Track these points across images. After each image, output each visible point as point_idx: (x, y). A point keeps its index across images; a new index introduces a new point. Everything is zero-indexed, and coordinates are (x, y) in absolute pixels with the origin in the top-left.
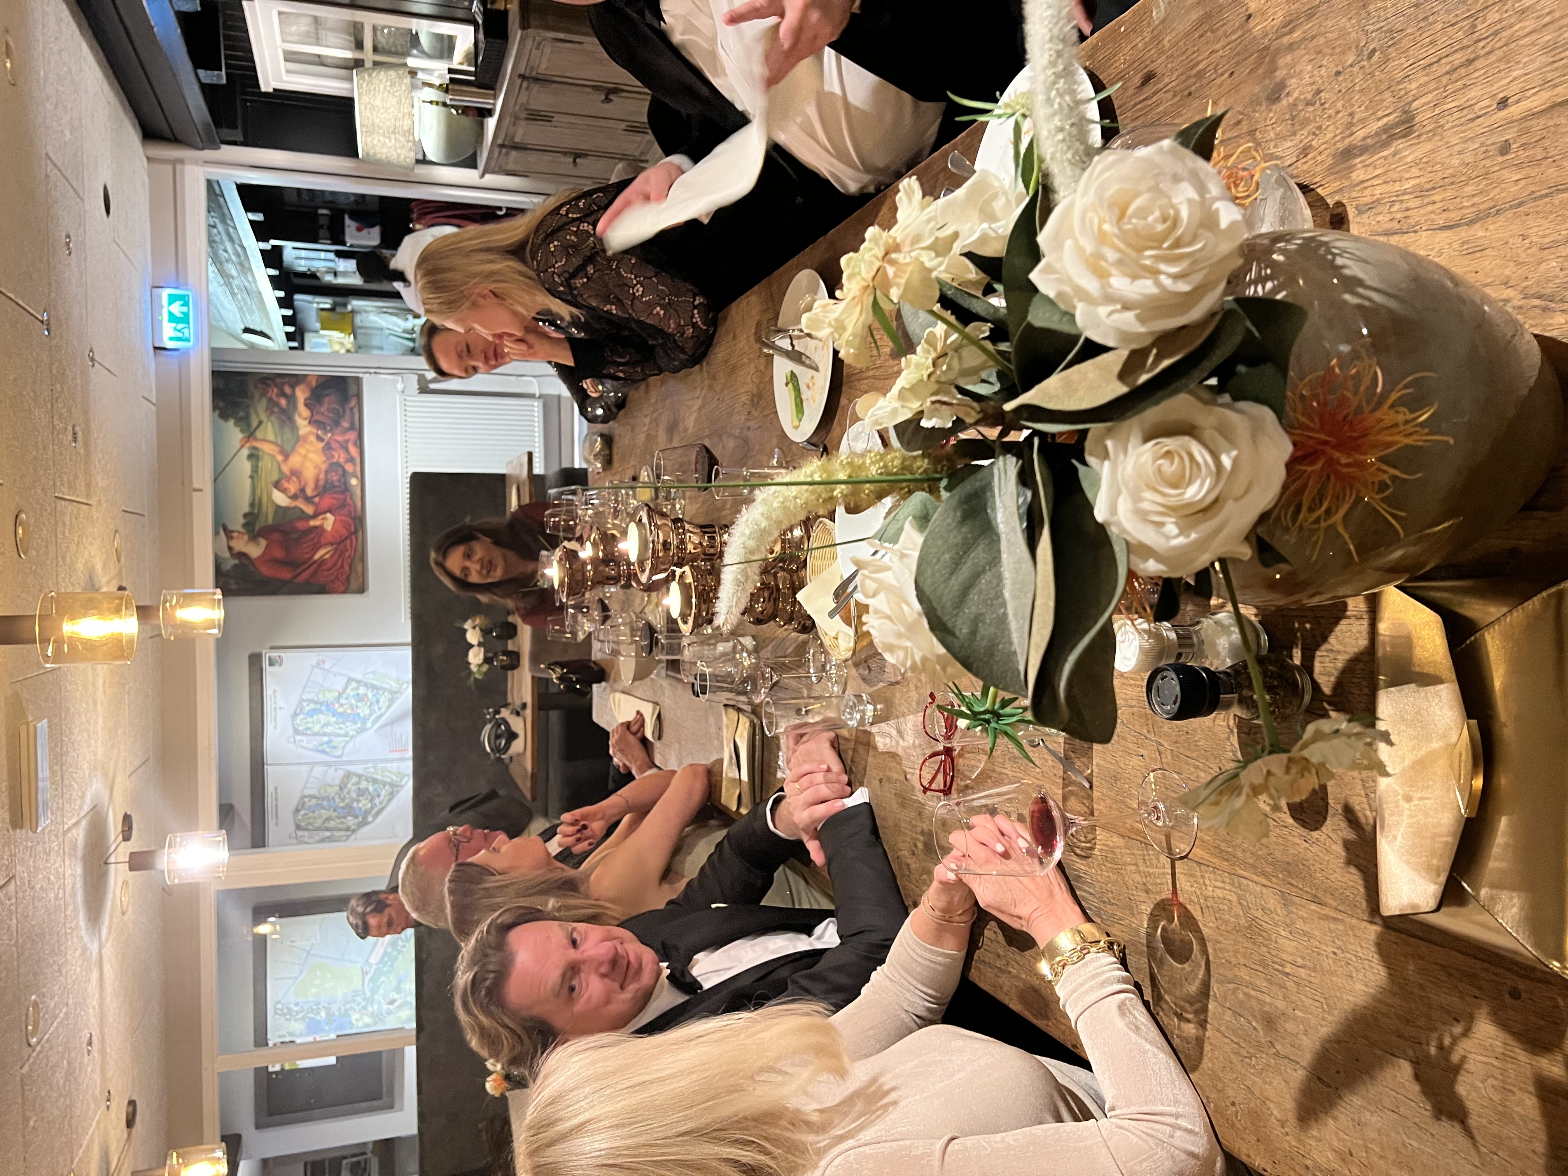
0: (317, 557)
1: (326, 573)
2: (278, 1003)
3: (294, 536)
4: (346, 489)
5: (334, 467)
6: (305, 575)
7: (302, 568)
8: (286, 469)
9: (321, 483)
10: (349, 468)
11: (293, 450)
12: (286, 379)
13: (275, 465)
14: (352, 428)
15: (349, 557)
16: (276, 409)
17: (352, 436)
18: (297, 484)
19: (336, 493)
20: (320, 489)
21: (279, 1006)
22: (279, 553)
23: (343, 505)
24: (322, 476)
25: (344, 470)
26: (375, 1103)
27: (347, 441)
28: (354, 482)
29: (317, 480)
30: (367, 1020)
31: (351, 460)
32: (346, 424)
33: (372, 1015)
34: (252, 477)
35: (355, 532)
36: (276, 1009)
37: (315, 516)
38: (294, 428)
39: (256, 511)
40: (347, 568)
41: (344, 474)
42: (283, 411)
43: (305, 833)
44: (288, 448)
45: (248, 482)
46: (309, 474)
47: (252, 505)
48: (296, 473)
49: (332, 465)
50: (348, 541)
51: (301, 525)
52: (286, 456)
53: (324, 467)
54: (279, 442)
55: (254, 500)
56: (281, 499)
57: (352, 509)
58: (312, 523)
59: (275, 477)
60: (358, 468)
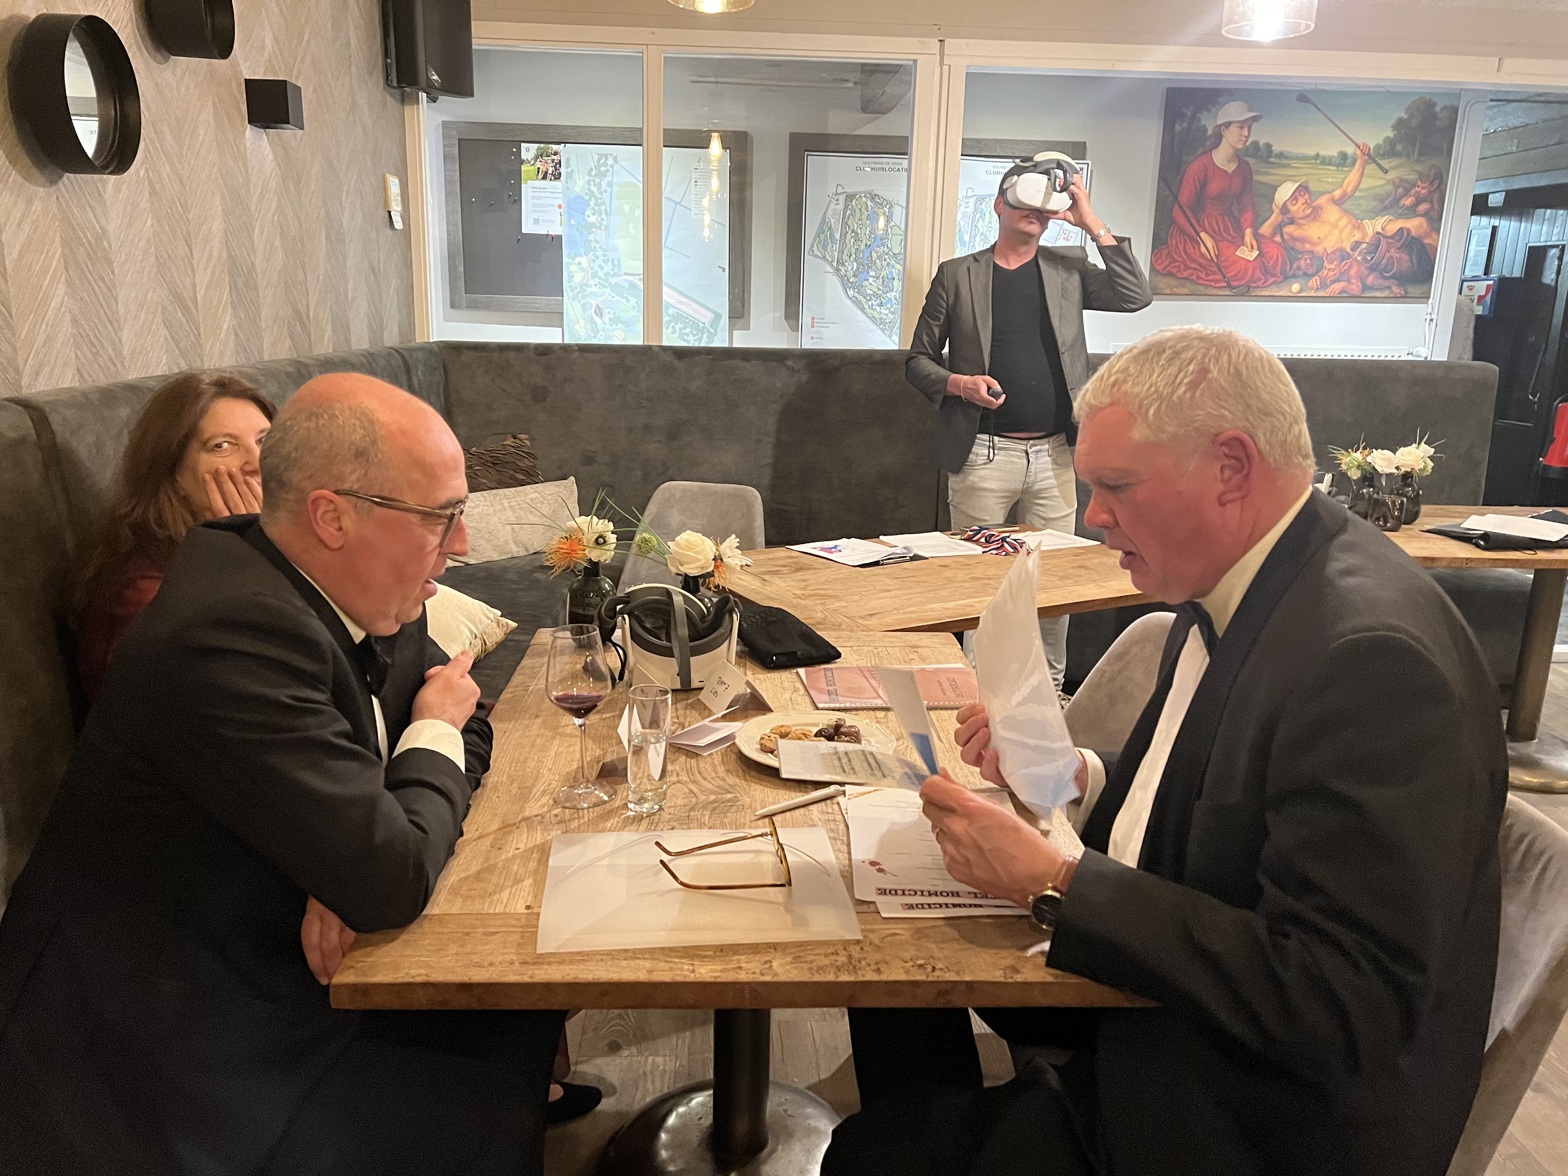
0: (1203, 235)
1: (1181, 246)
2: (615, 159)
3: (1234, 208)
4: (1287, 278)
5: (1318, 262)
6: (1182, 221)
7: (1190, 215)
8: (1322, 200)
9: (1298, 245)
10: (1314, 281)
11: (1345, 212)
12: (1436, 207)
13: (1329, 187)
14: (1365, 288)
15: (1198, 276)
16: (1400, 190)
17: (1355, 287)
18: (1301, 215)
19: (1284, 264)
20: (1291, 244)
21: (610, 162)
22: (1213, 188)
23: (1267, 273)
24: (1308, 246)
25: (1314, 275)
26: (462, 284)
27: (1349, 281)
28: (1296, 287)
29: (1303, 240)
30: (578, 278)
31: (1323, 285)
32: (1370, 280)
33: (584, 285)
34: (1317, 156)
35: (1229, 287)
36: (606, 156)
37: (1256, 235)
38: (1375, 214)
39: (1272, 160)
40: (1186, 274)
41: (1307, 276)
42: (1397, 200)
43: (841, 206)
44: (1348, 205)
45: (1313, 153)
46: (1313, 231)
47: (1281, 155)
48: (1315, 214)
49: (1321, 259)
50: (1219, 277)
51: (1248, 216)
52: (1338, 203)
53: (1319, 249)
54: (1357, 194)
55: (1287, 158)
56: (1284, 192)
57: (1260, 284)
58: (1248, 232)
59: (1313, 186)
60: (1312, 293)
